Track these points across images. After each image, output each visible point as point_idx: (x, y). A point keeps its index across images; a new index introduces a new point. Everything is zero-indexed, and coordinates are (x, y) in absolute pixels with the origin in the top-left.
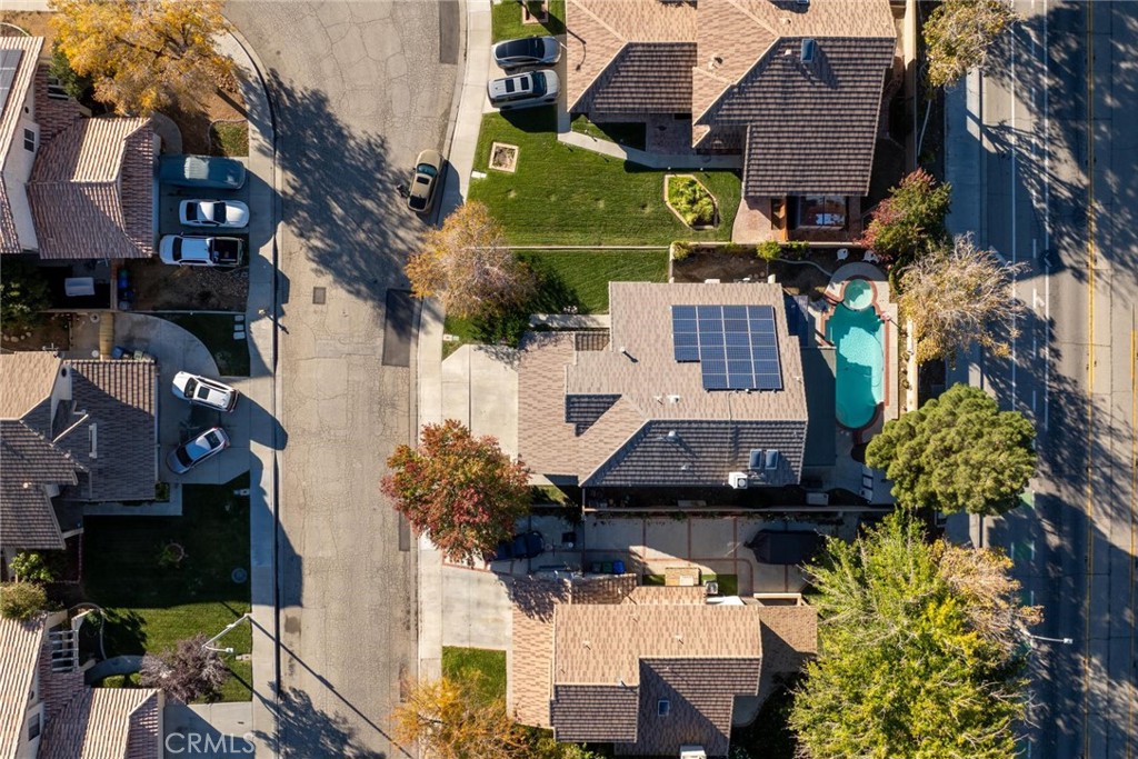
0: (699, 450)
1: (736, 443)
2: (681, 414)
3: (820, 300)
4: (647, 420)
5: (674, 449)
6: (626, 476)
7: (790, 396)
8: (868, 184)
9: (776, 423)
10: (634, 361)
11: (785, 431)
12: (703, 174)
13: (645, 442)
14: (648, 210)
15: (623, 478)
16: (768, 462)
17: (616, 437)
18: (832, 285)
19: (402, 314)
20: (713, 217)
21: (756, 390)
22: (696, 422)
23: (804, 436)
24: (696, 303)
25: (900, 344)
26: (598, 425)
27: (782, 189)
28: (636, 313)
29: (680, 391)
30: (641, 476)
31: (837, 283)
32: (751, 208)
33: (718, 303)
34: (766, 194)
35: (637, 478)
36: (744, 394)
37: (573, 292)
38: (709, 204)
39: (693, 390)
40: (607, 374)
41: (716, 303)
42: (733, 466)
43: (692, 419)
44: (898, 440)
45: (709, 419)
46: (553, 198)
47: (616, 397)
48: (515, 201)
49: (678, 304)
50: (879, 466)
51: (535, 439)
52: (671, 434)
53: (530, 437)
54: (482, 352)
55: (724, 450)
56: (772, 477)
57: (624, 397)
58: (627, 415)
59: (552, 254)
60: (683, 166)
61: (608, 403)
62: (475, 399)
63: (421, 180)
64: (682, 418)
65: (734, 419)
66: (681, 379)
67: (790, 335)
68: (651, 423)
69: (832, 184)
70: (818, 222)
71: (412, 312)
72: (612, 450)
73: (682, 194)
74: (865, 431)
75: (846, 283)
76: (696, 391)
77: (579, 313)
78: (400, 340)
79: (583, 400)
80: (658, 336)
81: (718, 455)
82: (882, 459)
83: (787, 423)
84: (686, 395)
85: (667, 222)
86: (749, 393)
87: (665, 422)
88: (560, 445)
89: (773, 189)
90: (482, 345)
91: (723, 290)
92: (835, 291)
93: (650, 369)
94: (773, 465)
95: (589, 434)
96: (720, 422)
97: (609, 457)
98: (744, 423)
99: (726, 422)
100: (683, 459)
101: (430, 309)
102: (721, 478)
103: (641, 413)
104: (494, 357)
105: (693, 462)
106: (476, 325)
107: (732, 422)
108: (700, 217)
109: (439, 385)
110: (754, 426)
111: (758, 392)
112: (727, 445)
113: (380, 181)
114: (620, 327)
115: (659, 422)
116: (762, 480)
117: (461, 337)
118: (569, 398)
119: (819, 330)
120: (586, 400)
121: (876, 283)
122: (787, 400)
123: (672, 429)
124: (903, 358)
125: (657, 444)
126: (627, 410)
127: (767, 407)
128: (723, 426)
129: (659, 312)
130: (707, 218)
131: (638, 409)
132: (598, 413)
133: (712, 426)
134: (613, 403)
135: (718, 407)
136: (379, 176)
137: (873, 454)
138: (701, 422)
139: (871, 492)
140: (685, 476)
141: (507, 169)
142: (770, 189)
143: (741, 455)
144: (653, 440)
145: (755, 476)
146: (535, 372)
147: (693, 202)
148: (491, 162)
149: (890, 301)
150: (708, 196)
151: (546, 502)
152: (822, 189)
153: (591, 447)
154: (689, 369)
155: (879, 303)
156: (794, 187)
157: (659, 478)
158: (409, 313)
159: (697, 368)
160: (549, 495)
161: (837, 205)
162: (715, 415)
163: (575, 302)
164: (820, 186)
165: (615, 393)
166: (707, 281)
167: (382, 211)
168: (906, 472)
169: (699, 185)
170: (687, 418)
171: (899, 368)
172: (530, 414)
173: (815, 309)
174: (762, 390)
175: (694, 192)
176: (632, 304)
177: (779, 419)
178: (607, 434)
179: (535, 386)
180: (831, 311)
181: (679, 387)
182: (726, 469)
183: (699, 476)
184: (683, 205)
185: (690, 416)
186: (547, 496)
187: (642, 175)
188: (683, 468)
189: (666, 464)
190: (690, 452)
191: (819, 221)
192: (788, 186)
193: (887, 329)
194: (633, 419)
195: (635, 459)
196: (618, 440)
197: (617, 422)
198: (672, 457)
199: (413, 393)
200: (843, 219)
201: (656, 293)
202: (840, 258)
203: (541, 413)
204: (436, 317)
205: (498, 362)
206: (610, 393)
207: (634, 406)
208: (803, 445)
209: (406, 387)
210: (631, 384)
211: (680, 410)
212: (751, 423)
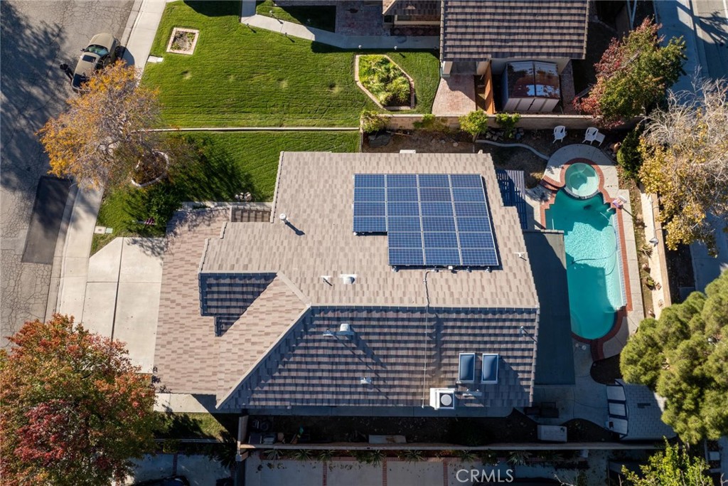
0: (385, 352)
1: (438, 345)
2: (358, 299)
3: (536, 186)
4: (308, 306)
5: (348, 352)
6: (282, 392)
7: (511, 277)
8: (585, 45)
9: (493, 311)
10: (300, 233)
11: (507, 324)
12: (398, 54)
13: (307, 341)
14: (336, 90)
15: (278, 396)
16: (485, 371)
17: (267, 334)
18: (550, 169)
19: (53, 207)
20: (409, 96)
21: (463, 268)
22: (378, 309)
23: (536, 332)
24: (385, 172)
25: (637, 236)
26: (246, 318)
27: (485, 50)
28: (309, 181)
29: (357, 269)
30: (303, 393)
31: (557, 166)
32: (452, 89)
33: (414, 172)
34: (466, 56)
35: (299, 396)
36: (446, 274)
37: (248, 176)
38: (404, 83)
39: (375, 268)
40: (260, 249)
41: (410, 171)
42: (436, 378)
43: (372, 304)
44: (666, 341)
45: (397, 304)
46: (232, 79)
47: (270, 277)
48: (190, 82)
49: (363, 172)
50: (643, 378)
51: (175, 345)
52: (344, 327)
53: (169, 343)
54: (137, 246)
55: (420, 353)
56: (491, 396)
57: (280, 276)
58: (282, 301)
59: (226, 135)
60: (375, 46)
61: (259, 286)
62: (122, 302)
63: (87, 59)
64: (357, 303)
65: (433, 305)
66: (361, 254)
67: (505, 205)
68: (313, 311)
69: (543, 44)
70: (529, 93)
71: (64, 204)
72: (261, 352)
73: (374, 72)
74: (605, 344)
75: (566, 167)
76: (380, 269)
77: (253, 200)
78: (46, 236)
79: (222, 281)
80: (334, 206)
81: (412, 360)
82: (647, 369)
83: (510, 311)
84: (365, 274)
85: (357, 101)
86: (453, 271)
87: (334, 309)
88: (203, 354)
89: (474, 50)
90: (138, 239)
91: (419, 159)
92: (555, 175)
93: (320, 243)
94: (491, 377)
95: (233, 333)
96: (412, 310)
97: (255, 364)
98: (448, 310)
99: (422, 310)
100: (362, 367)
101: (83, 201)
102: (419, 398)
103: (301, 296)
104: (149, 252)
105: (377, 372)
106: (133, 216)
107: (431, 310)
108: (394, 95)
109: (83, 286)
110: (462, 316)
111: (467, 271)
112: (425, 345)
113: (51, 68)
114: (285, 196)
115: (324, 309)
116: (478, 400)
117: (116, 229)
118: (203, 278)
119: (539, 221)
120: (228, 281)
121: (601, 167)
122: (508, 281)
123: (345, 319)
124: (644, 253)
125: (324, 344)
126: (282, 294)
127: (479, 289)
128: (417, 315)
129: (338, 182)
130: (402, 97)
131: (297, 292)
132: (245, 300)
133: (402, 315)
134: (265, 286)
135: (411, 289)
136: (50, 63)
137: (632, 362)
138: (386, 309)
139: (624, 423)
140: (366, 393)
141: (186, 52)
142: (472, 50)
143: (445, 361)
144: (318, 337)
145: (467, 394)
146: (182, 259)
147: (386, 80)
148: (169, 46)
149: (620, 187)
150: (402, 74)
151: (198, 437)
152: (532, 50)
153: (235, 350)
154: (372, 244)
155: (606, 189)
156: (500, 47)
157: (329, 397)
158: (61, 205)
159: (383, 242)
160: (202, 427)
161: (550, 77)
162: (406, 299)
163: (249, 188)
164: (529, 47)
165: (268, 270)
166: (402, 151)
167: (48, 98)
168: (684, 386)
169: (392, 64)
170: (365, 304)
171: (639, 264)
172: (171, 313)
173: (532, 197)
174: (472, 268)
175: (388, 70)
176: (306, 174)
177: (497, 306)
178: (255, 330)
179: (181, 276)
180: (551, 200)
181: (357, 264)
182: (424, 383)
183: (387, 394)
184: (376, 83)
185: (369, 300)
186: (198, 429)
187: (330, 56)
188: (363, 381)
189: (338, 375)
190: (372, 356)
191: (531, 92)
192: (492, 47)
193: (620, 219)
194: (289, 307)
195: (293, 366)
196: (269, 338)
197: (268, 313)
198: (347, 364)
199: (52, 295)
200: (558, 92)
201: (337, 163)
202: (556, 138)
203: (185, 311)
204: (90, 209)
205: (154, 258)
206: (262, 271)
207: (291, 287)
208: (534, 346)
209: (45, 288)
210: (292, 260)
211: (355, 294)
212: (458, 311)
